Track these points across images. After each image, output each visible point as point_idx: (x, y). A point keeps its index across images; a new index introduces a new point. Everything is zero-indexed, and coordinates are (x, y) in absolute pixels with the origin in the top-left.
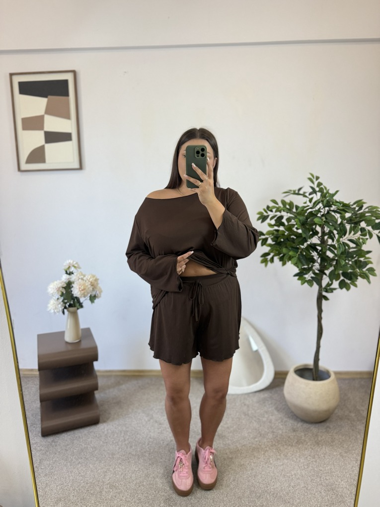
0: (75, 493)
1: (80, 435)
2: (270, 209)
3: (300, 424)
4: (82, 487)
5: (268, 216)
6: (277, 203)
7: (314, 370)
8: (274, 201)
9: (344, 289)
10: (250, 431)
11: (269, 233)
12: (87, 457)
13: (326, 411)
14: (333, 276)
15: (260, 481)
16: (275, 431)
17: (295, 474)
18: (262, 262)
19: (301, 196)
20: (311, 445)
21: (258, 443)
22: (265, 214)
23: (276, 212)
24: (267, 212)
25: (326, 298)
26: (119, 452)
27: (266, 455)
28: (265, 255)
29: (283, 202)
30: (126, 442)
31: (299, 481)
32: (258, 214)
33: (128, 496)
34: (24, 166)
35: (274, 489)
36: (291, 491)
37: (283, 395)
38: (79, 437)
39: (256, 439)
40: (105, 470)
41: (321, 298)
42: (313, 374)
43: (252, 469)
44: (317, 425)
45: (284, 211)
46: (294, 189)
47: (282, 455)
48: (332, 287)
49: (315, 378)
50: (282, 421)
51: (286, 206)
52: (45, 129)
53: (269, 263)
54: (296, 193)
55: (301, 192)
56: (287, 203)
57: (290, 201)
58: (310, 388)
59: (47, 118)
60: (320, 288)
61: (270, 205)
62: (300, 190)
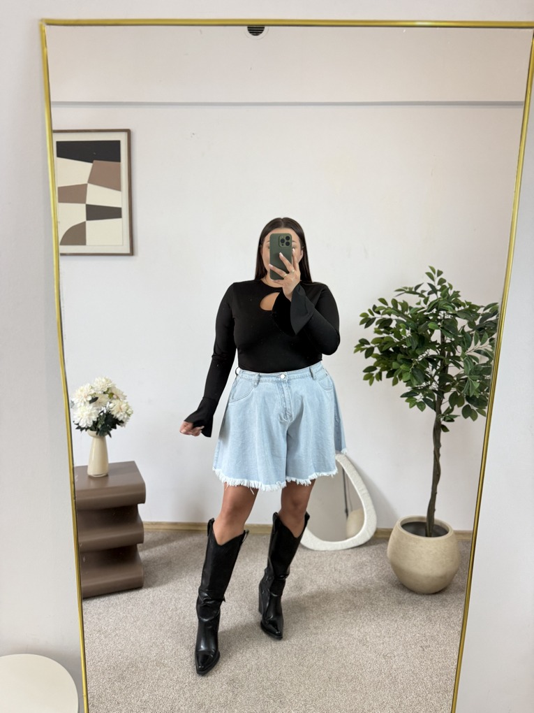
0: (112, 670)
1: (118, 601)
2: (376, 310)
3: (407, 596)
4: (121, 663)
5: (374, 319)
6: (386, 303)
7: (428, 525)
8: (382, 301)
9: (469, 418)
10: (341, 602)
11: (375, 341)
12: (126, 628)
13: (441, 577)
14: (454, 400)
15: (352, 662)
16: (373, 602)
17: (398, 655)
18: (366, 378)
19: (418, 296)
20: (421, 621)
21: (352, 616)
22: (371, 316)
23: (384, 314)
24: (373, 315)
25: (445, 429)
26: (168, 624)
27: (362, 630)
28: (369, 370)
29: (395, 302)
30: (179, 611)
31: (403, 663)
32: (362, 315)
33: (181, 676)
35: (371, 672)
37: (387, 557)
38: (116, 604)
39: (350, 612)
40: (151, 644)
41: (439, 428)
42: (426, 530)
43: (343, 648)
44: (430, 597)
45: (394, 313)
46: (411, 286)
47: (383, 632)
48: (453, 413)
49: (428, 532)
50: (384, 591)
51: (397, 307)
52: (89, 202)
53: (375, 380)
54: (412, 292)
55: (419, 291)
56: (400, 303)
57: (404, 301)
58: (421, 547)
59: (91, 188)
60: (437, 414)
61: (377, 306)
62: (417, 287)
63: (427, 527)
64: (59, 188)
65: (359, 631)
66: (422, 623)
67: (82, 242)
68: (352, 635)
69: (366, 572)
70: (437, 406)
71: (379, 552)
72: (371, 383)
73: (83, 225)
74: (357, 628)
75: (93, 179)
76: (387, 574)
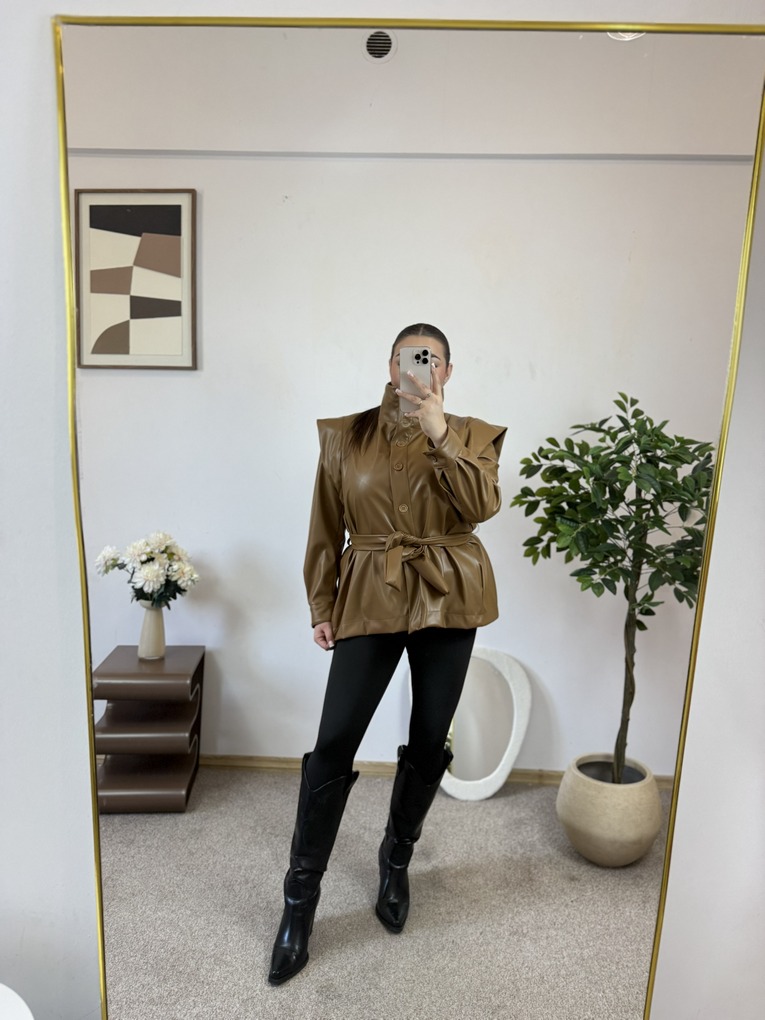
0: (149, 969)
2: (543, 454)
3: (584, 868)
4: (162, 960)
5: (540, 466)
6: (556, 444)
7: (615, 766)
8: (552, 441)
9: (684, 603)
11: (542, 492)
12: (174, 908)
13: (634, 843)
14: (655, 582)
15: (501, 964)
16: (534, 878)
17: (569, 955)
18: (527, 554)
19: (603, 433)
20: (603, 906)
21: (503, 898)
22: (535, 463)
23: (554, 458)
24: (539, 461)
25: (642, 627)
26: (234, 903)
27: (517, 920)
28: (532, 543)
29: (569, 443)
31: (576, 967)
32: (522, 462)
33: (250, 980)
34: (89, 358)
35: (527, 979)
36: (561, 985)
37: (556, 813)
39: (499, 892)
40: (208, 932)
41: (632, 625)
42: (613, 773)
43: (489, 944)
44: (617, 872)
45: (568, 458)
47: (546, 921)
48: (654, 600)
49: (616, 779)
50: (550, 862)
51: (572, 449)
52: (133, 293)
53: (541, 556)
54: (594, 428)
55: (605, 427)
56: (577, 445)
57: (583, 442)
58: (606, 797)
59: (138, 272)
60: (630, 604)
61: (545, 448)
62: (603, 422)
63: (613, 769)
64: (93, 273)
65: (513, 918)
66: (605, 909)
67: (125, 350)
68: (502, 925)
69: (525, 834)
70: (631, 593)
71: (545, 804)
72: (535, 561)
73: (125, 326)
74: (510, 915)
75: (141, 260)
76: (556, 836)
